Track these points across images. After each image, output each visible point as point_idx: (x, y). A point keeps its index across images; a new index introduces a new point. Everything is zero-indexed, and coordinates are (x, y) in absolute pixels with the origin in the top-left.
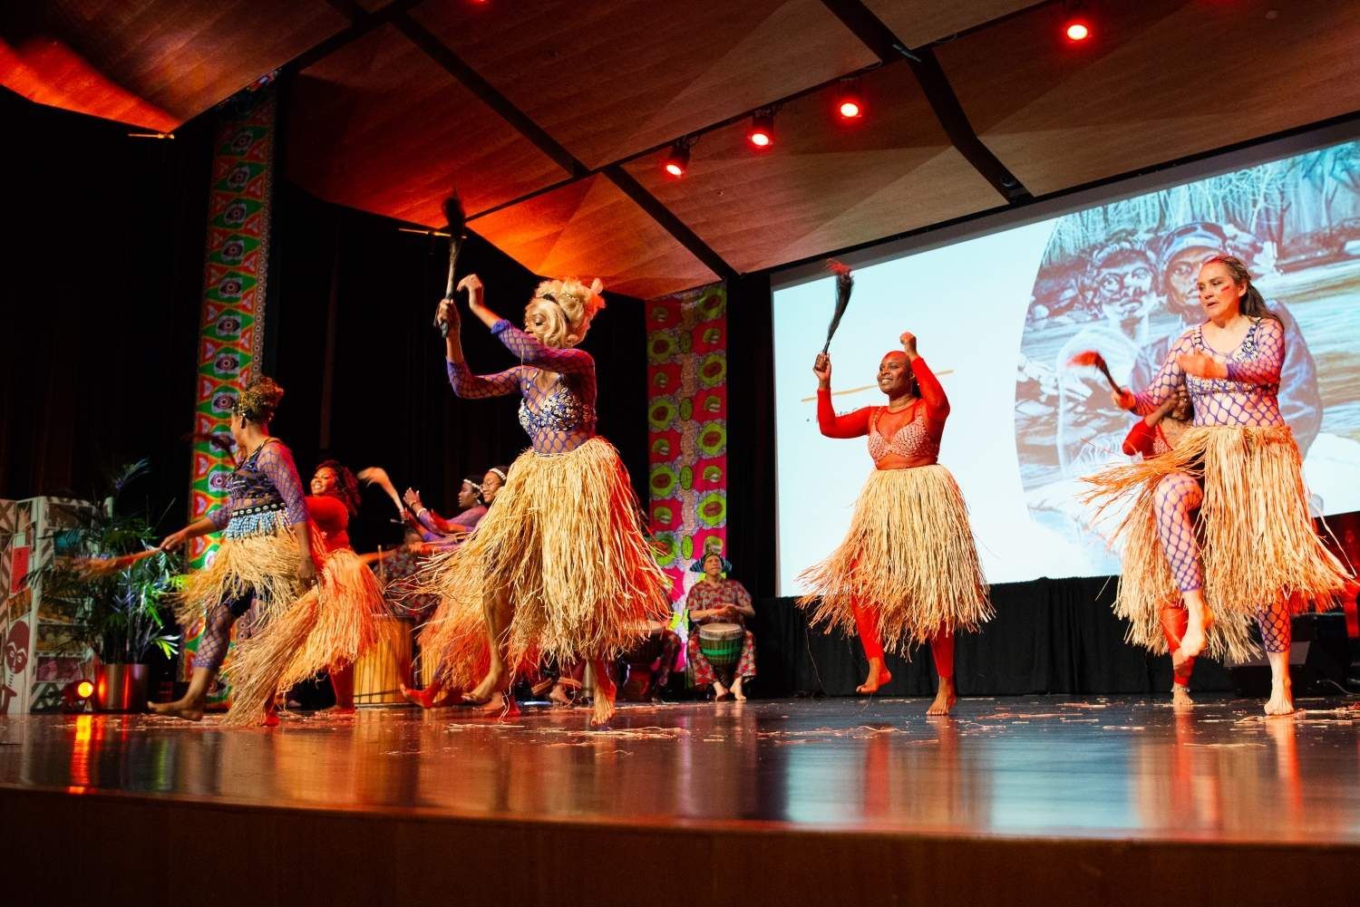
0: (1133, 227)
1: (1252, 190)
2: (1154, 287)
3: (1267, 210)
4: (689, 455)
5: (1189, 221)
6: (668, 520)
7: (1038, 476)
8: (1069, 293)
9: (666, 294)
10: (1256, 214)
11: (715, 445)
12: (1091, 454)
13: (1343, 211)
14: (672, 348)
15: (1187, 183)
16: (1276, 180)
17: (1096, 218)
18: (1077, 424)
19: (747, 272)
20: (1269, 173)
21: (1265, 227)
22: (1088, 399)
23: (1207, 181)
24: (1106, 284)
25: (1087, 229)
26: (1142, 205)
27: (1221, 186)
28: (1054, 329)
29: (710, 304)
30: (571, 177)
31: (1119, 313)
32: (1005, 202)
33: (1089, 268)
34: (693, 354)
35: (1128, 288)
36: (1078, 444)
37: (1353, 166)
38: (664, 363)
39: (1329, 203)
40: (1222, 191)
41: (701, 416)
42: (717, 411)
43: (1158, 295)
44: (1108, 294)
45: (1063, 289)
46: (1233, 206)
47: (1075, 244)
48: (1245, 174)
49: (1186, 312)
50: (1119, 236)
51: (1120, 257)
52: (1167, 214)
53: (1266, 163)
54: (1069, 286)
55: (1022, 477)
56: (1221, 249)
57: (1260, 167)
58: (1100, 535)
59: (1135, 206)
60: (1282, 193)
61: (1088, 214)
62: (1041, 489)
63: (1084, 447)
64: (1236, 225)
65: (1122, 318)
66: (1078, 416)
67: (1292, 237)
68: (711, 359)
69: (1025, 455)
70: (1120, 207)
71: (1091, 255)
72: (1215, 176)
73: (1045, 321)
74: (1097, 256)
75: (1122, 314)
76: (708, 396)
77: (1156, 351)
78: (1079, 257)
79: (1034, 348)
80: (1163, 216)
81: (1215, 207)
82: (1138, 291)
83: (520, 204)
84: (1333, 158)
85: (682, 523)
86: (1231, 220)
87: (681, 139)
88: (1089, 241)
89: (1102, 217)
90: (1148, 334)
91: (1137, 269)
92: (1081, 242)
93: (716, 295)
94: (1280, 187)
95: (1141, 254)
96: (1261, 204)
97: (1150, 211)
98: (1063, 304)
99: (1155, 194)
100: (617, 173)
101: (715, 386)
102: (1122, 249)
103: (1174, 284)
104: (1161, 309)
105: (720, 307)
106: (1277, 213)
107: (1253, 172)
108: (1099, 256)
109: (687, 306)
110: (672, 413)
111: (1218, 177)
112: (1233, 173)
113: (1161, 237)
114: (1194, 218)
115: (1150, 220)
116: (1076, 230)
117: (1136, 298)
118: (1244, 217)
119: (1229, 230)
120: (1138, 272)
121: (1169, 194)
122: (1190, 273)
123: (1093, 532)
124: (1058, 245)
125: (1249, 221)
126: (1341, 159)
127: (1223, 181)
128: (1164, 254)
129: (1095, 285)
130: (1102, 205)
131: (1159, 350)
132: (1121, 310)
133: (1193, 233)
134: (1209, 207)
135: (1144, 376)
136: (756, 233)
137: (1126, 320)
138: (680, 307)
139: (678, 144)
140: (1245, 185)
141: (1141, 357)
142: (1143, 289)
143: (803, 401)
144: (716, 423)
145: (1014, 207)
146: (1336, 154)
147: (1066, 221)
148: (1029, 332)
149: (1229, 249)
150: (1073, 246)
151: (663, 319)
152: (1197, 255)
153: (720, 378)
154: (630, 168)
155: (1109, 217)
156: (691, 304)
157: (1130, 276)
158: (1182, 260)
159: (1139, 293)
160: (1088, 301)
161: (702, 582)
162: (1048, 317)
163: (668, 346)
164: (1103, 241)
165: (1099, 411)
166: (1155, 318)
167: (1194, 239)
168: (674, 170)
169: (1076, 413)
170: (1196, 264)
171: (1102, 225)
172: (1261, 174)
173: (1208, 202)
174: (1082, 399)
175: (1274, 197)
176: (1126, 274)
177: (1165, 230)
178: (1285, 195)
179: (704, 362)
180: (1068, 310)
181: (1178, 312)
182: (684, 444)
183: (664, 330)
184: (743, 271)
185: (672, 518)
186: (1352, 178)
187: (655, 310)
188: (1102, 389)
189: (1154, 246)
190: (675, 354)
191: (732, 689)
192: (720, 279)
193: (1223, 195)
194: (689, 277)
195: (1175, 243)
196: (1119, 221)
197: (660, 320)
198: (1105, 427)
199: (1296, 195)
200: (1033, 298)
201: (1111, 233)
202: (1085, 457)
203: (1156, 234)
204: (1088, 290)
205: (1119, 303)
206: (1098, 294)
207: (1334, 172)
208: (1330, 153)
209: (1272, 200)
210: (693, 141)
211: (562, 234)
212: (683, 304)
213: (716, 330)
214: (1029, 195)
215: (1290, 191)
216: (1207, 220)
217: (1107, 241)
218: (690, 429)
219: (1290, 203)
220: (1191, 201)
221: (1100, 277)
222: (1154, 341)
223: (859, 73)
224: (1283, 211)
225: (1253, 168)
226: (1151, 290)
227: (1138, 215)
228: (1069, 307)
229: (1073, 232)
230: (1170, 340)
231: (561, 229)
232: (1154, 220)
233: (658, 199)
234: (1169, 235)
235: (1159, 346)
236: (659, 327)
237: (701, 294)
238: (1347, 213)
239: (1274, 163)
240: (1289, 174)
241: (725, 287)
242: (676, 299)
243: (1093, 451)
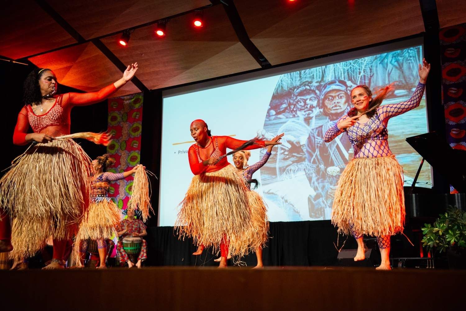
0: (311, 80)
1: (359, 67)
2: (318, 105)
3: (364, 76)
4: (124, 165)
5: (333, 79)
6: (113, 193)
7: (268, 180)
8: (284, 106)
9: (117, 96)
10: (360, 77)
11: (135, 161)
12: (290, 172)
13: (395, 78)
14: (119, 119)
15: (333, 63)
16: (369, 64)
17: (296, 76)
18: (285, 159)
19: (153, 89)
20: (367, 60)
21: (363, 83)
22: (289, 149)
23: (341, 63)
24: (299, 103)
25: (292, 80)
26: (315, 71)
27: (347, 66)
28: (277, 120)
29: (136, 102)
30: (77, 42)
31: (304, 115)
32: (260, 67)
33: (292, 96)
34: (128, 123)
35: (308, 105)
36: (285, 167)
37: (400, 60)
38: (114, 125)
39: (389, 74)
40: (347, 67)
41: (130, 149)
42: (137, 147)
43: (319, 108)
44: (300, 107)
45: (282, 104)
46: (351, 74)
47: (288, 86)
48: (356, 61)
49: (330, 116)
50: (305, 84)
51: (305, 92)
52: (325, 76)
53: (366, 57)
54: (284, 102)
55: (261, 180)
56: (345, 91)
57: (363, 58)
58: (292, 205)
59: (312, 71)
60: (371, 69)
61: (293, 74)
62: (268, 185)
63: (287, 168)
64: (352, 82)
65: (305, 117)
66: (285, 156)
67: (374, 87)
68: (135, 125)
69: (264, 171)
70: (306, 72)
71: (294, 91)
72: (345, 61)
73: (274, 117)
74: (296, 91)
75: (305, 115)
76: (133, 141)
77: (317, 131)
78: (289, 92)
79: (268, 127)
80: (323, 76)
81: (344, 74)
82: (312, 106)
83: (54, 52)
84: (392, 56)
85: (119, 194)
86: (350, 79)
87: (126, 30)
88: (293, 85)
89: (299, 75)
90: (314, 123)
91: (312, 97)
92: (290, 85)
93: (139, 98)
94: (370, 67)
95: (314, 92)
96: (362, 74)
97: (318, 74)
98: (281, 110)
99: (320, 67)
100: (98, 42)
101: (136, 136)
102: (306, 89)
103: (326, 104)
104: (321, 114)
105: (141, 103)
106: (368, 78)
107: (360, 60)
108: (297, 91)
109: (126, 102)
110: (117, 146)
111: (346, 62)
112: (352, 61)
113: (322, 85)
114: (335, 78)
115: (318, 78)
116: (288, 80)
117: (311, 109)
118: (355, 79)
119: (349, 83)
120: (312, 98)
121: (326, 67)
122: (332, 100)
123: (289, 204)
124: (280, 86)
125: (357, 80)
126: (395, 57)
127: (348, 63)
128: (323, 92)
129: (295, 103)
130: (299, 71)
131: (319, 130)
132: (304, 113)
133: (335, 84)
134: (341, 74)
135: (312, 141)
136: (157, 73)
137: (306, 118)
138: (123, 102)
139: (125, 32)
140: (356, 66)
141: (312, 133)
142: (314, 106)
143: (174, 144)
144: (136, 152)
145: (264, 69)
146: (393, 55)
147: (284, 76)
148: (267, 121)
149: (348, 91)
150: (287, 86)
151: (116, 107)
152: (335, 93)
153: (139, 133)
154: (104, 41)
155: (302, 76)
156: (128, 101)
157: (308, 100)
158: (330, 94)
159: (312, 107)
160: (292, 110)
161: (125, 219)
162: (275, 115)
163: (117, 119)
164: (299, 86)
165: (294, 154)
166: (318, 117)
167: (335, 86)
168: (123, 43)
169: (284, 155)
170: (335, 97)
171: (299, 79)
172: (363, 61)
173: (341, 72)
174: (287, 149)
175: (367, 71)
176: (307, 99)
177: (324, 82)
178: (372, 70)
179: (132, 126)
180: (283, 113)
181: (327, 116)
182: (122, 161)
183: (116, 112)
184: (151, 89)
185: (115, 192)
186: (399, 65)
187: (112, 103)
188: (295, 145)
189: (319, 88)
190: (120, 122)
191: (137, 265)
192: (141, 91)
193: (347, 69)
194: (127, 90)
195: (327, 87)
196: (305, 78)
197: (114, 107)
198: (297, 160)
199: (376, 70)
200: (270, 107)
201: (302, 82)
202: (287, 173)
203: (320, 84)
204: (293, 104)
205: (304, 111)
206: (296, 107)
207: (392, 62)
208: (391, 54)
209: (367, 72)
210: (132, 31)
211: (73, 67)
212: (124, 101)
213: (138, 113)
214: (270, 64)
215: (374, 68)
216: (341, 79)
217: (300, 85)
218: (125, 154)
219: (374, 74)
220: (334, 71)
221: (296, 100)
222: (317, 126)
223: (203, 8)
224: (371, 77)
225: (360, 59)
226: (317, 106)
227: (313, 75)
228: (284, 111)
229: (287, 81)
230: (323, 127)
231: (72, 65)
232: (319, 78)
233: (115, 55)
234: (326, 84)
235: (319, 129)
236: (114, 110)
237: (132, 97)
238: (396, 79)
239: (368, 57)
240: (374, 62)
241: (143, 95)
242: (121, 99)
243: (291, 170)
